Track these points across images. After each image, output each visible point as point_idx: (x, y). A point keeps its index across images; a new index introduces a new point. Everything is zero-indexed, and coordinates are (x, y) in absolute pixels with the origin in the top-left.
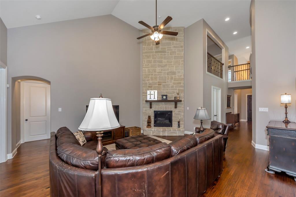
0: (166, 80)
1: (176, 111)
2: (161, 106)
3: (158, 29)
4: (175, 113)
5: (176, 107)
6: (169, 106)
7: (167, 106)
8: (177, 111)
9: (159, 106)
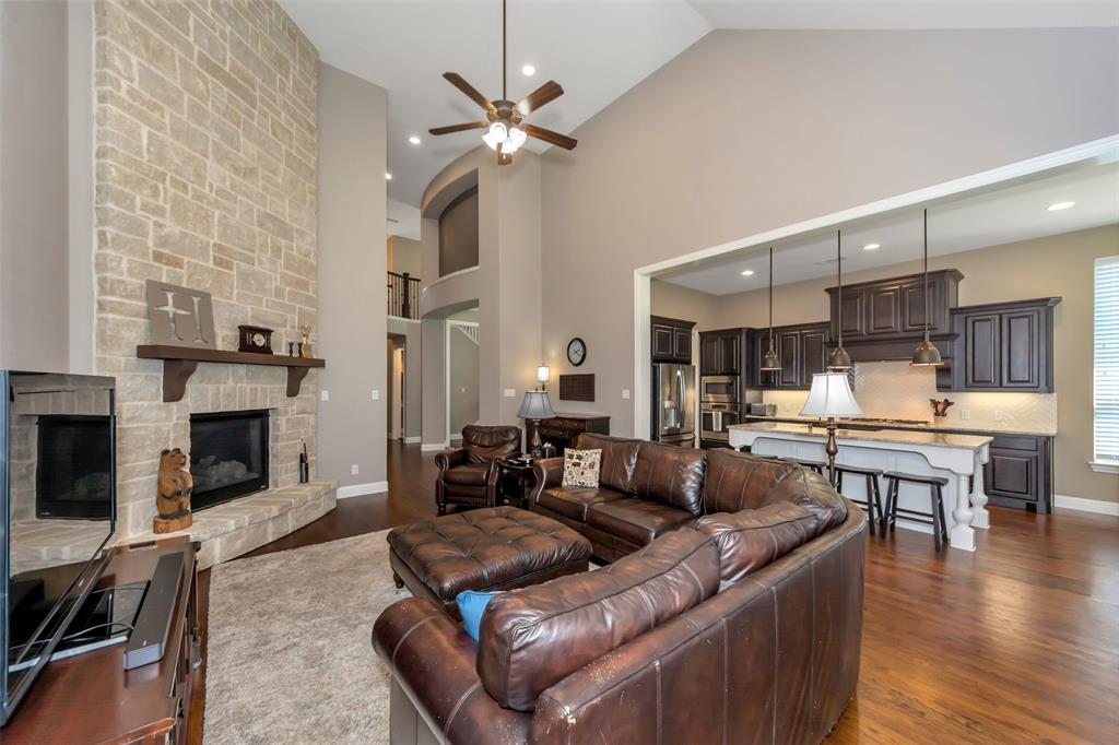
0: (253, 251)
1: (290, 409)
2: (231, 383)
3: (511, 114)
4: (288, 420)
5: (293, 391)
6: (268, 386)
7: (259, 386)
8: (295, 408)
9: (222, 387)
